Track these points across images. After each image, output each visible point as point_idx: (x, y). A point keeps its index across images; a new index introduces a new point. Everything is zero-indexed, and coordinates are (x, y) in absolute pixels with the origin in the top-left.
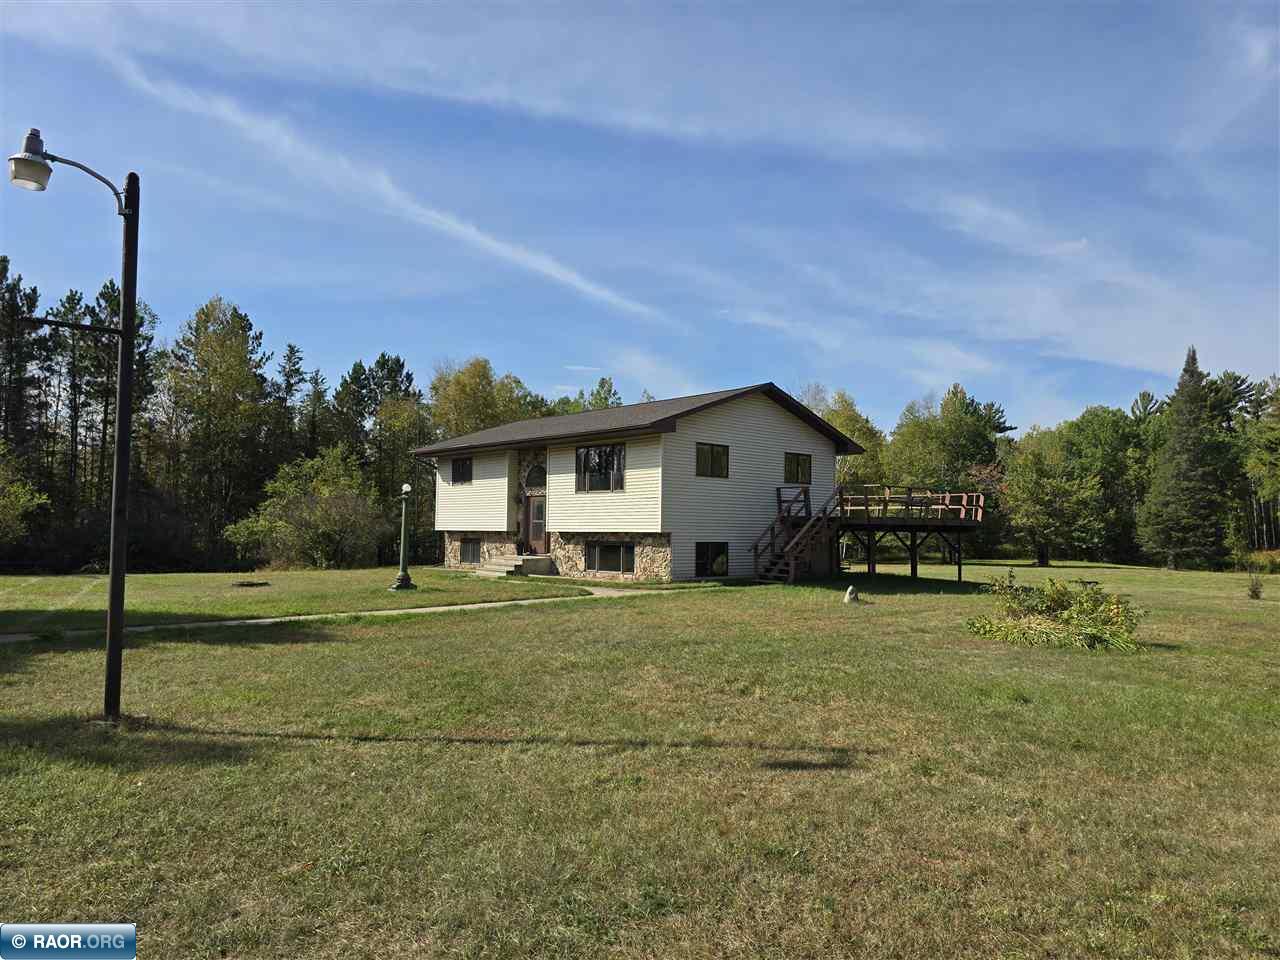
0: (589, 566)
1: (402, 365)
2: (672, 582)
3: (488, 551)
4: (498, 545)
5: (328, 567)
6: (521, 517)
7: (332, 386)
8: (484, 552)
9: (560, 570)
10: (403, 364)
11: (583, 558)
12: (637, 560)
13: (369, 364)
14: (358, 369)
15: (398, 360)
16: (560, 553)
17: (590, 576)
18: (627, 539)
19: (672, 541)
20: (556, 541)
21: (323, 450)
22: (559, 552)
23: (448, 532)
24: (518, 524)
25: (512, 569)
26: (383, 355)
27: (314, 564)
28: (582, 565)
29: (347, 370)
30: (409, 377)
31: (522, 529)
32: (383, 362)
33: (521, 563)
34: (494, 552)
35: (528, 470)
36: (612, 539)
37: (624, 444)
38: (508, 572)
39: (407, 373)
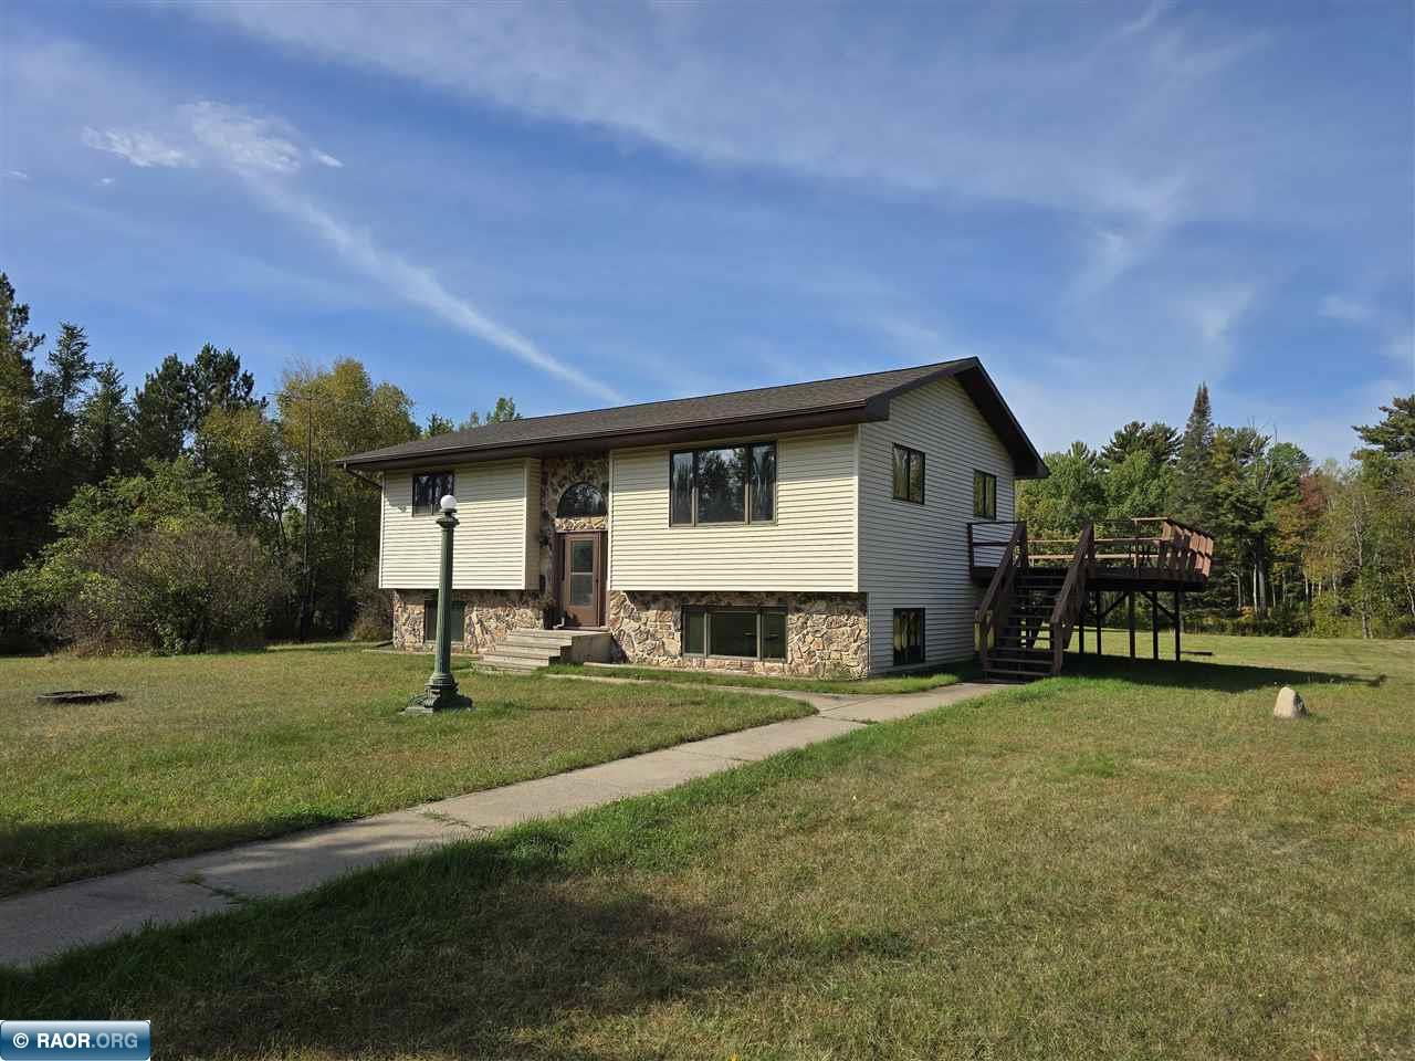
0: (689, 645)
1: (237, 364)
2: (870, 677)
3: (480, 621)
4: (500, 611)
5: (185, 651)
6: (547, 566)
7: (133, 385)
8: (470, 624)
9: (629, 653)
10: (238, 360)
11: (678, 635)
12: (793, 640)
13: (188, 359)
14: (172, 366)
15: (230, 356)
16: (629, 626)
17: (693, 663)
18: (772, 603)
19: (869, 607)
20: (621, 605)
21: (150, 462)
22: (626, 626)
23: (398, 591)
24: (542, 578)
25: (557, 653)
26: (207, 349)
27: (158, 645)
28: (675, 645)
29: (155, 366)
30: (248, 382)
31: (548, 587)
32: (207, 358)
33: (568, 643)
34: (492, 624)
35: (561, 491)
36: (739, 603)
37: (773, 443)
38: (553, 660)
39: (245, 375)
